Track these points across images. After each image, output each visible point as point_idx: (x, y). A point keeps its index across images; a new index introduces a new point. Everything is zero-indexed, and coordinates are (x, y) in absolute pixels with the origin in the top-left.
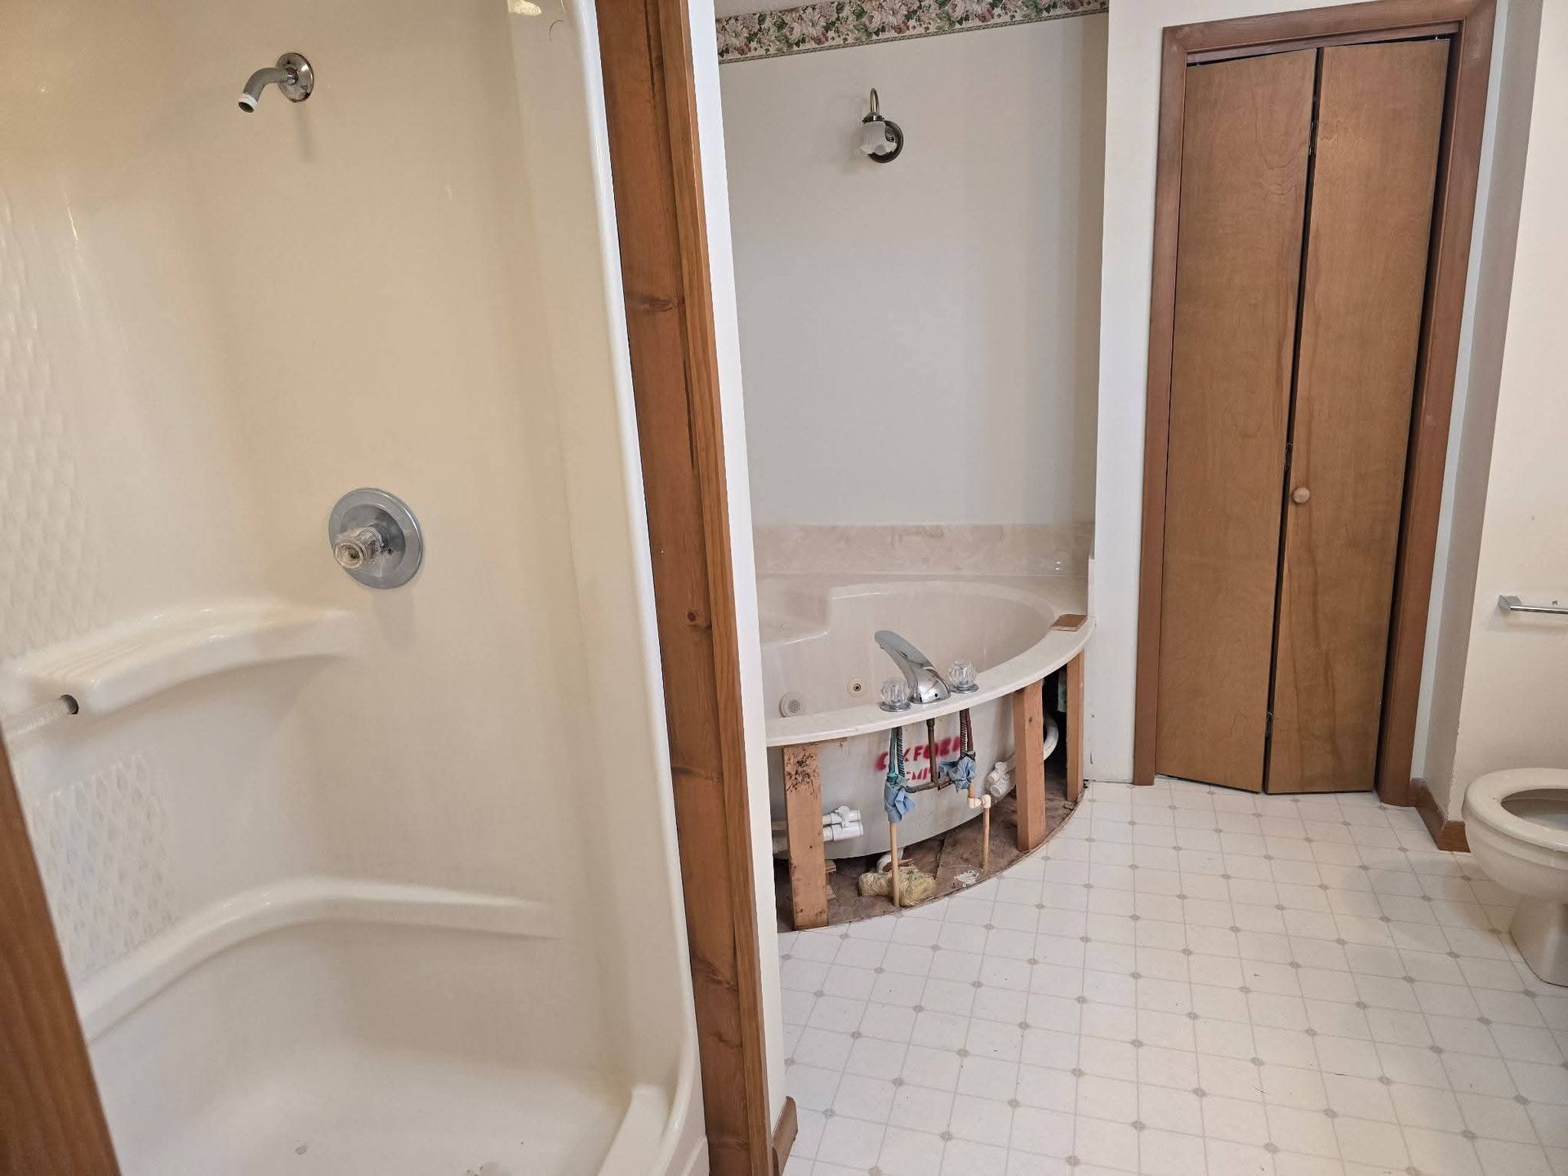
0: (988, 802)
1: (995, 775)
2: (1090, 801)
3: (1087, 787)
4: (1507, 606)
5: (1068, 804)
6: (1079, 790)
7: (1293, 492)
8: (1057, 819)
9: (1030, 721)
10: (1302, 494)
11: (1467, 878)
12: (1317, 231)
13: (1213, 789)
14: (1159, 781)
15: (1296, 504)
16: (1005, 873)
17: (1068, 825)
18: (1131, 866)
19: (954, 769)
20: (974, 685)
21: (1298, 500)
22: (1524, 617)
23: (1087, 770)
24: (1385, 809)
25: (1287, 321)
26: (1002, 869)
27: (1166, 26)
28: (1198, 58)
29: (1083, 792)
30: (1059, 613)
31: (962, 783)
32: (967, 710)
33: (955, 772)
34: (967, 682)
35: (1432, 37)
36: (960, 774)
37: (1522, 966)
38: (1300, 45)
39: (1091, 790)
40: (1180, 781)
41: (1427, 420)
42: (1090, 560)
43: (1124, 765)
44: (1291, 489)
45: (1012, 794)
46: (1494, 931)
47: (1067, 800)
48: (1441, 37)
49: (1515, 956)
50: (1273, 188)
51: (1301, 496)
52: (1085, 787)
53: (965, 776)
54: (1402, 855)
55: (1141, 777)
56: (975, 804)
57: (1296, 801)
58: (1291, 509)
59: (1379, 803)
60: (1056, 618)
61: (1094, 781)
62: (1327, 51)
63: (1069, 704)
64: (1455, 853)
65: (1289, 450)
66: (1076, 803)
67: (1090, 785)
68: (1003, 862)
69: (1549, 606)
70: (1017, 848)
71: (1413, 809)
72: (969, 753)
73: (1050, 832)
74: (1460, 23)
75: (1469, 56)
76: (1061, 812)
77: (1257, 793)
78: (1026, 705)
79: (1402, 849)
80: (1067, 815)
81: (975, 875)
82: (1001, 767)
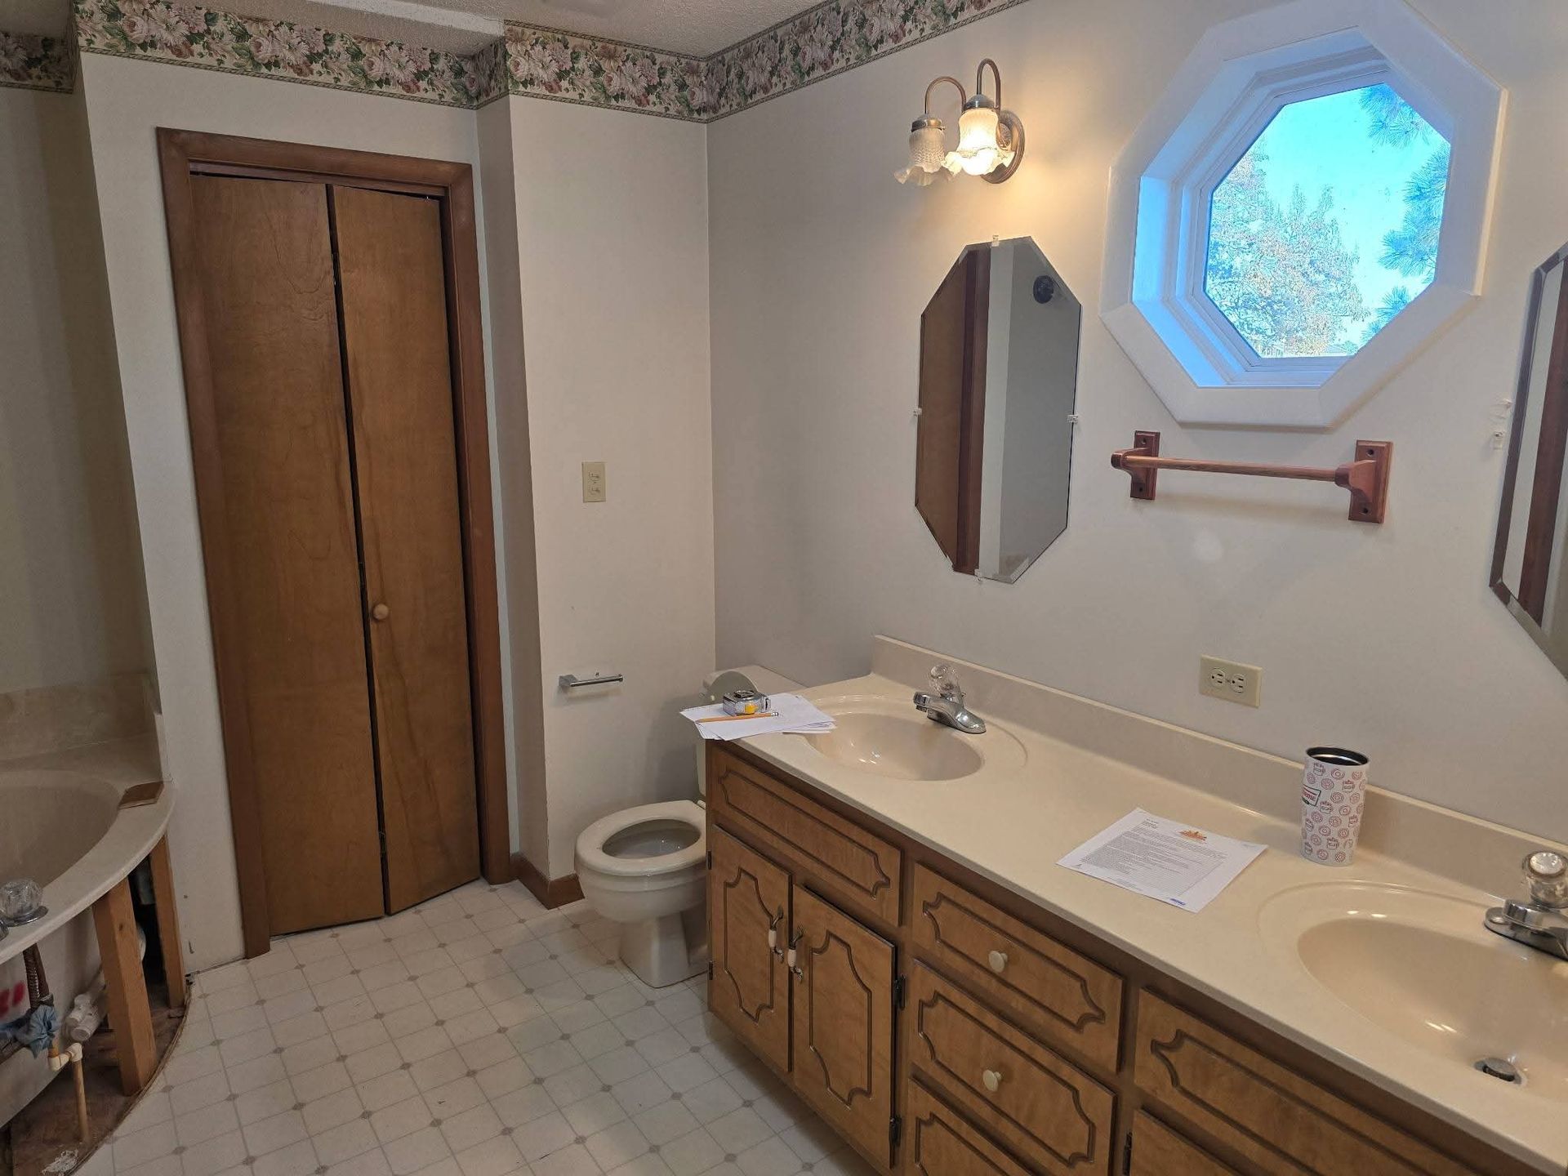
0: (77, 1050)
1: (76, 1015)
2: (200, 997)
3: (191, 983)
4: (567, 684)
5: (174, 1012)
6: (184, 989)
7: (372, 611)
8: (168, 1034)
9: (121, 927)
10: (382, 610)
11: (576, 926)
12: (355, 359)
13: (336, 930)
14: (276, 945)
15: (377, 621)
16: (117, 1133)
17: (183, 1036)
18: (275, 1052)
19: (24, 1028)
20: (41, 907)
21: (378, 617)
22: (579, 691)
23: (189, 962)
24: (495, 890)
25: (339, 446)
26: (111, 1130)
27: (159, 126)
28: (200, 168)
29: (188, 990)
30: (122, 787)
31: (42, 1043)
32: (34, 948)
33: (28, 1031)
34: (31, 907)
35: (424, 196)
36: (37, 1029)
37: (638, 983)
38: (309, 178)
39: (197, 985)
40: (299, 935)
41: (476, 532)
42: (157, 717)
43: (232, 939)
44: (370, 607)
45: (103, 1028)
46: (610, 963)
47: (170, 1008)
48: (432, 197)
49: (631, 977)
50: (305, 313)
51: (380, 614)
52: (189, 983)
53: (44, 1031)
54: (522, 927)
55: (254, 946)
56: (60, 1061)
57: (419, 912)
58: (373, 626)
59: (488, 887)
60: (121, 792)
61: (198, 972)
62: (336, 189)
63: (157, 892)
64: (561, 907)
65: (362, 568)
66: (184, 1007)
67: (196, 980)
68: (108, 1120)
69: (594, 678)
70: (124, 1095)
71: (517, 881)
72: (44, 1000)
73: (162, 1055)
74: (446, 189)
75: (458, 220)
76: (168, 1024)
77: (380, 918)
78: (112, 911)
79: (522, 921)
80: (177, 1026)
81: (72, 1155)
82: (84, 1001)
